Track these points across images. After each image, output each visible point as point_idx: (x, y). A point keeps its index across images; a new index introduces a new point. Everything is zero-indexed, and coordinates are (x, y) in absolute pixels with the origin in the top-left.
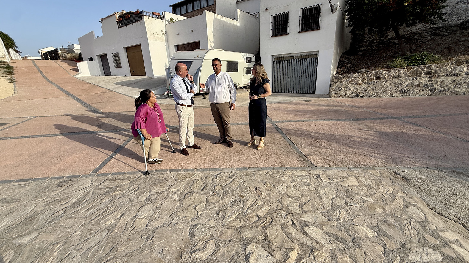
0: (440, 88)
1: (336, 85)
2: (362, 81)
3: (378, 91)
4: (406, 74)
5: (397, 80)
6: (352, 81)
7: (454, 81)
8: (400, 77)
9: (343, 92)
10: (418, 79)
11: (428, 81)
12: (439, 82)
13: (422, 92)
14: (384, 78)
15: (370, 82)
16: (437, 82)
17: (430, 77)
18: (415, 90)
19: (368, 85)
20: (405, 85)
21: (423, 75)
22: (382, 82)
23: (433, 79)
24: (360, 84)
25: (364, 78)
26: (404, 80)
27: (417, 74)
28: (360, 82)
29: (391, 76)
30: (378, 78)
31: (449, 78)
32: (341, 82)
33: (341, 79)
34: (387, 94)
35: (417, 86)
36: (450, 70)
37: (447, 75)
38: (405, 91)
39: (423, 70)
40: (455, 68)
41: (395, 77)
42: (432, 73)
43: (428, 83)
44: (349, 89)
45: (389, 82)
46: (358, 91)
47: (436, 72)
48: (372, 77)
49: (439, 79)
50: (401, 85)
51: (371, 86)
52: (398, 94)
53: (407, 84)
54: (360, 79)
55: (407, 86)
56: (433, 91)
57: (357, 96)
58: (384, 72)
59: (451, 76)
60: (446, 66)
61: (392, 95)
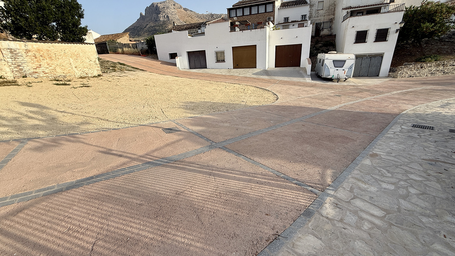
0: (447, 71)
1: (401, 71)
2: (414, 69)
3: (421, 74)
4: (434, 65)
5: (430, 68)
6: (409, 69)
7: (453, 68)
8: (432, 67)
9: (404, 75)
10: (439, 68)
11: (443, 68)
12: (447, 69)
13: (440, 73)
14: (424, 67)
15: (418, 69)
16: (446, 69)
17: (444, 67)
18: (437, 72)
19: (417, 71)
20: (433, 70)
21: (441, 66)
22: (423, 69)
23: (445, 67)
24: (413, 71)
25: (415, 68)
26: (433, 68)
27: (439, 65)
28: (413, 70)
29: (427, 66)
30: (422, 67)
31: (451, 67)
32: (403, 70)
33: (404, 68)
34: (425, 75)
35: (438, 71)
36: (452, 63)
37: (450, 66)
38: (433, 73)
39: (441, 63)
40: (453, 62)
41: (429, 67)
42: (445, 65)
43: (443, 69)
44: (407, 73)
45: (426, 69)
46: (411, 74)
47: (446, 64)
48: (419, 67)
49: (447, 68)
50: (431, 70)
51: (418, 71)
52: (429, 75)
53: (434, 70)
54: (413, 68)
55: (434, 71)
56: (444, 73)
57: (411, 76)
58: (425, 64)
59: (452, 66)
60: (450, 62)
61: (427, 76)
